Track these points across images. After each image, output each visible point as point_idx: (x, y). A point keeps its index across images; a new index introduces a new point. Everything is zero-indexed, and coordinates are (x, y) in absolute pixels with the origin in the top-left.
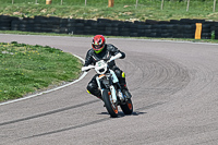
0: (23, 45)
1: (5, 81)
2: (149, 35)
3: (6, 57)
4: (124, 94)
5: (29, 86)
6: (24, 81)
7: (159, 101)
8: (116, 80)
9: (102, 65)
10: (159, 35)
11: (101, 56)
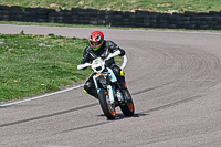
0: (61, 38)
1: (42, 74)
2: (188, 27)
3: (43, 49)
4: (123, 95)
5: (66, 79)
6: (61, 74)
7: (198, 93)
8: (114, 79)
9: (99, 63)
10: (198, 27)
11: (99, 53)
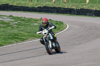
8: (52, 38)
